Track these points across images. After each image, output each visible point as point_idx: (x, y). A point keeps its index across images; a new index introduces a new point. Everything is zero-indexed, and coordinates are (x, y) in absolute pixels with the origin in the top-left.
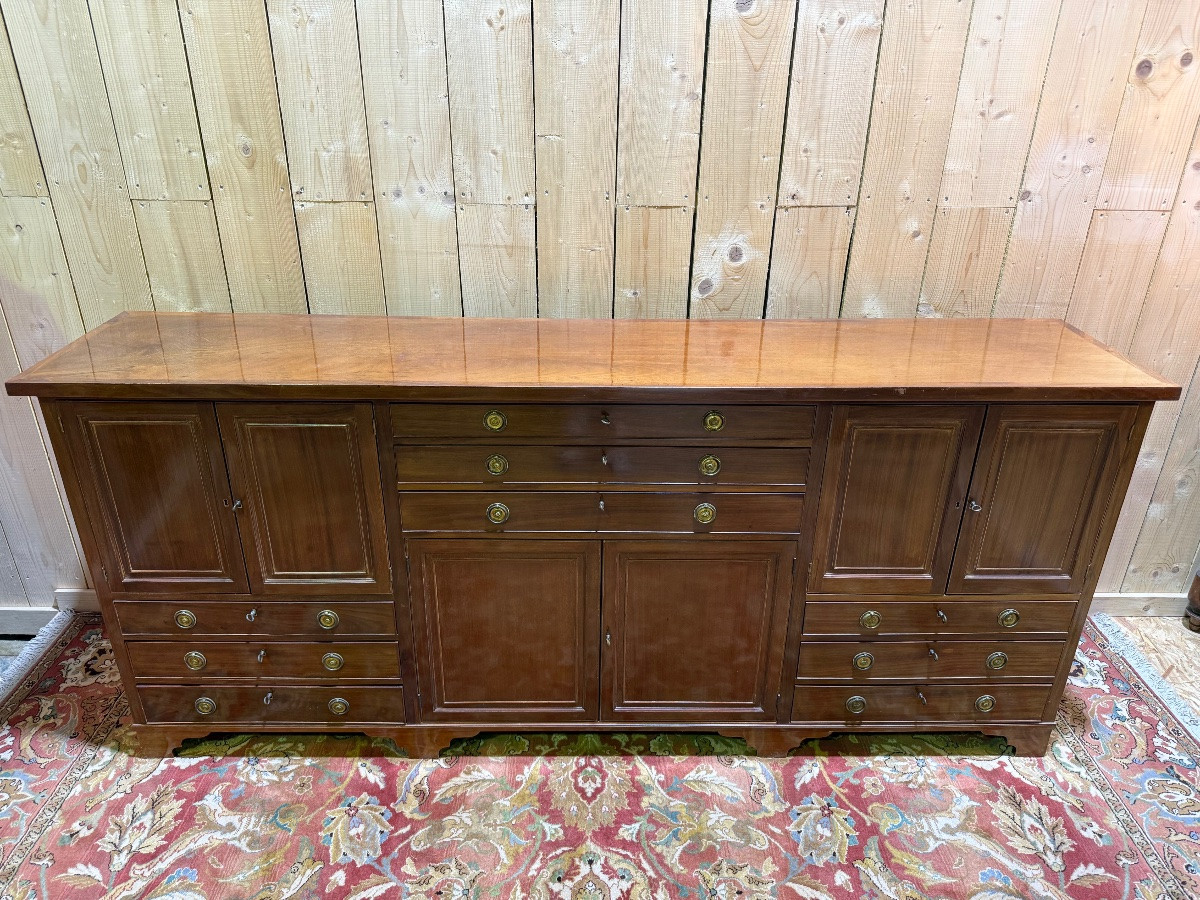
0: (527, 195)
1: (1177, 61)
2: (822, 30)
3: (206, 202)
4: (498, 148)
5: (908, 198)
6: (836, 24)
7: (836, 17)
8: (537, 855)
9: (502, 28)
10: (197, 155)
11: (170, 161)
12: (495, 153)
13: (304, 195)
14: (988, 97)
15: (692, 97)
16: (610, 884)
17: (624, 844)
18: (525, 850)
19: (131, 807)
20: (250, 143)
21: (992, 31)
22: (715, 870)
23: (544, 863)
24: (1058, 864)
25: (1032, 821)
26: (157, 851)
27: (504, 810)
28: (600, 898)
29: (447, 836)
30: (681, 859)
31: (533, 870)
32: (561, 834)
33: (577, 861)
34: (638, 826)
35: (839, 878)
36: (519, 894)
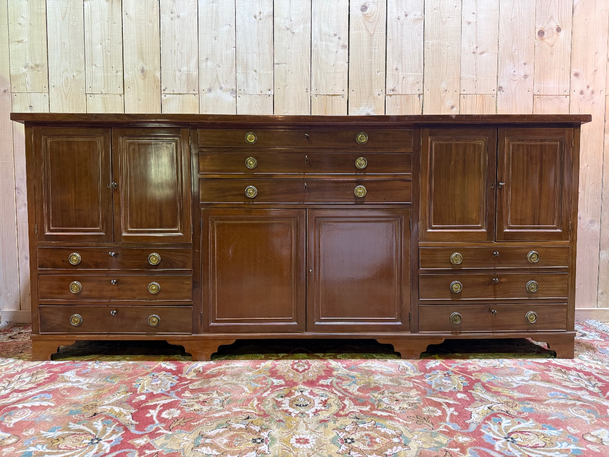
0: (270, 90)
1: (555, 30)
2: (398, 19)
3: (121, 95)
4: (258, 70)
5: (446, 90)
6: (404, 16)
7: (403, 14)
8: (268, 389)
9: (260, 19)
10: (120, 74)
11: (107, 77)
12: (255, 71)
13: (167, 92)
14: (475, 46)
15: (343, 47)
16: (314, 398)
17: (322, 386)
18: (261, 388)
19: (19, 376)
20: (145, 68)
21: (472, 19)
22: (380, 394)
23: (272, 392)
24: (596, 390)
25: (575, 378)
26: (30, 389)
27: (248, 376)
28: (308, 403)
29: (212, 384)
30: (358, 390)
31: (265, 394)
32: (283, 383)
33: (293, 391)
34: (331, 380)
35: (460, 396)
36: (256, 402)
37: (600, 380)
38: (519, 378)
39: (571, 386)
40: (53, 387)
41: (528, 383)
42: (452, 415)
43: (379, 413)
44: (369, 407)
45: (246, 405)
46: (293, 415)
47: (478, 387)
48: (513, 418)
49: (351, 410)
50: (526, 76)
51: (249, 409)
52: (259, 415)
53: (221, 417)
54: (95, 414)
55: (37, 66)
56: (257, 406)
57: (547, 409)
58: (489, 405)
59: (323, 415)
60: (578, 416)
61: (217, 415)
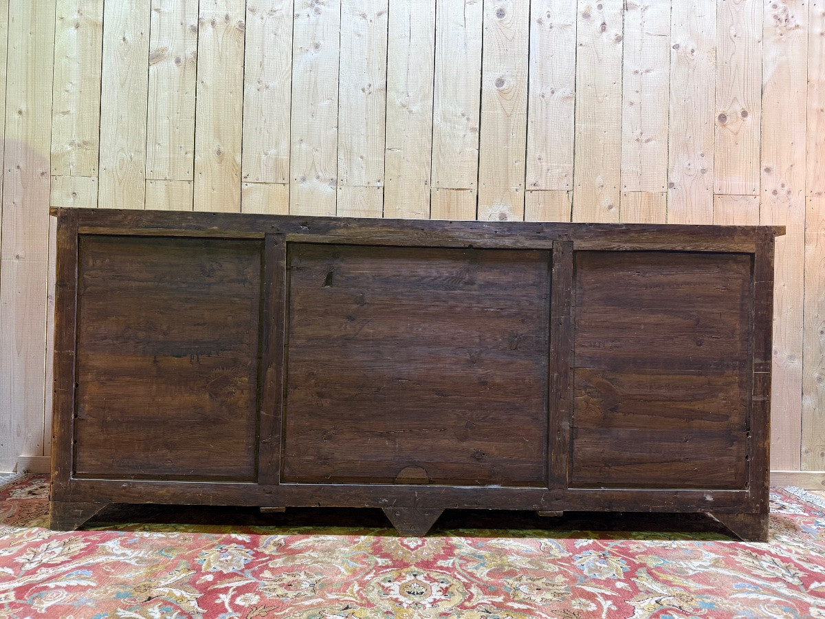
0: (379, 181)
1: (740, 115)
2: (543, 96)
3: (189, 182)
4: (365, 155)
5: (602, 186)
6: (550, 93)
7: (549, 91)
8: (371, 570)
9: (370, 93)
10: (190, 156)
11: (174, 158)
12: (362, 157)
13: (248, 180)
14: (639, 131)
15: (473, 129)
16: (431, 584)
17: (441, 568)
18: (361, 569)
19: (46, 545)
20: (222, 149)
21: (634, 98)
22: (517, 580)
23: (376, 575)
24: (796, 581)
25: (769, 564)
26: (62, 563)
27: (344, 552)
28: (424, 590)
29: (298, 562)
30: (488, 575)
31: (368, 577)
32: (390, 562)
33: (403, 574)
34: (452, 561)
35: (619, 585)
36: (356, 588)
37: (802, 569)
38: (696, 563)
39: (763, 576)
40: (91, 561)
41: (707, 570)
42: (609, 609)
43: (516, 606)
44: (502, 597)
45: (345, 592)
46: (405, 605)
47: (642, 573)
48: (687, 615)
49: (480, 602)
50: (703, 171)
51: (348, 596)
52: (361, 605)
53: (312, 606)
54: (150, 599)
55: (85, 143)
56: (358, 592)
57: (731, 605)
58: (657, 599)
59: (444, 607)
60: (772, 615)
61: (306, 603)
